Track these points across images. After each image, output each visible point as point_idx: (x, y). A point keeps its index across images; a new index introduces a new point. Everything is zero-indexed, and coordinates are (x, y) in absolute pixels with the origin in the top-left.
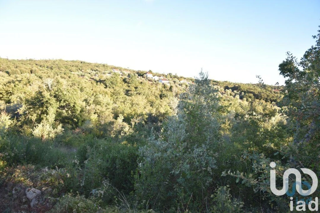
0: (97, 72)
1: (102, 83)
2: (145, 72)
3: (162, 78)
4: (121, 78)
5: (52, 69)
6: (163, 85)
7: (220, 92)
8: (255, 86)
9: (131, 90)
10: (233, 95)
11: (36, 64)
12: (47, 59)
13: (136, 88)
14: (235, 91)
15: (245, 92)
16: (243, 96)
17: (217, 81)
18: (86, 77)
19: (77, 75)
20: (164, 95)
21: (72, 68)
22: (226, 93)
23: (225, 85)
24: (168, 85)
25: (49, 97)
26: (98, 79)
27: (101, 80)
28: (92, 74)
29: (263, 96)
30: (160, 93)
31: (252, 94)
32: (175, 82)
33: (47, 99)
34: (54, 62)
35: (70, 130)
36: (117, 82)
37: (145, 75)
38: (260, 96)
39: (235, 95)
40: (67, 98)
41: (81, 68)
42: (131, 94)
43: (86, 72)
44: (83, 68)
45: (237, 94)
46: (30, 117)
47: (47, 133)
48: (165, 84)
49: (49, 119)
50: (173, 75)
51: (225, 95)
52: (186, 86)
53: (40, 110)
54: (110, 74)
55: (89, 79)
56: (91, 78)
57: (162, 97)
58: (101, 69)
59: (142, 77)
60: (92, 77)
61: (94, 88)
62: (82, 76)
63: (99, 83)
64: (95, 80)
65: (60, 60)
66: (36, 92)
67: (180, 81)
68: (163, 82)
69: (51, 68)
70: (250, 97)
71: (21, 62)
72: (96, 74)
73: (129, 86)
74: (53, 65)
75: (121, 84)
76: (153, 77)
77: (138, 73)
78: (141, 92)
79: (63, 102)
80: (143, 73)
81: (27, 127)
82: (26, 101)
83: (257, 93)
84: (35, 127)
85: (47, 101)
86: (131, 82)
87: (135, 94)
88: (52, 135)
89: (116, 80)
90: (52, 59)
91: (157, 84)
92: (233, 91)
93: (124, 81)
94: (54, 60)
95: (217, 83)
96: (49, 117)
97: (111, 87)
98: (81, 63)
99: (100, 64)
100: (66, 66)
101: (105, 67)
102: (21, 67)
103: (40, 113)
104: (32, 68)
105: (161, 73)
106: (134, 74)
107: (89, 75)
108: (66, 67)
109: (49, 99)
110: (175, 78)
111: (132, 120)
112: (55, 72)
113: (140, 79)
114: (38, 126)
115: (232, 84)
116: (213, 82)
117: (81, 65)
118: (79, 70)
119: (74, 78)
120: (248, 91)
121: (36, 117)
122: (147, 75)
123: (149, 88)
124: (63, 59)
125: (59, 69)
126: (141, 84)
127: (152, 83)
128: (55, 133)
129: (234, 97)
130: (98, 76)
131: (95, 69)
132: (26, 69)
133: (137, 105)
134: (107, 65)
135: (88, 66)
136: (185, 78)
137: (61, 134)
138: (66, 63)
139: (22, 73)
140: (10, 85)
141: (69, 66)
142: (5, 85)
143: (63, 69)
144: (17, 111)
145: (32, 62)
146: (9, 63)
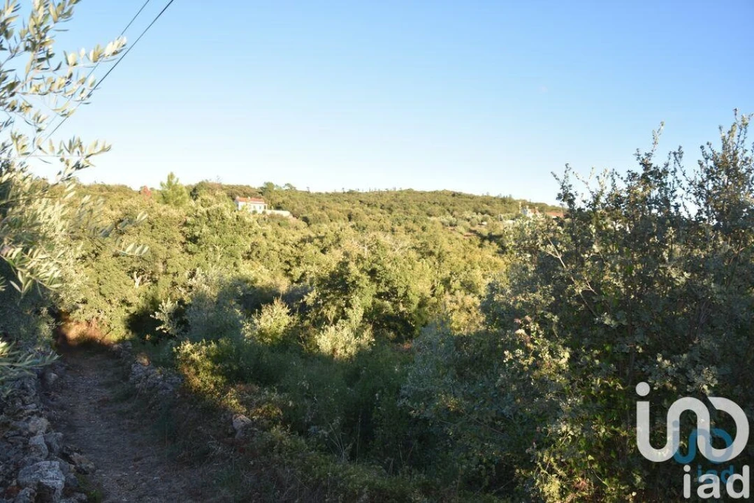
0: (486, 215)
1: (493, 243)
5: (392, 211)
11: (361, 201)
18: (461, 229)
19: (441, 224)
21: (433, 207)
25: (357, 273)
26: (485, 232)
27: (493, 234)
28: (474, 221)
33: (353, 278)
34: (397, 195)
35: (391, 342)
40: (392, 276)
41: (451, 208)
43: (461, 216)
44: (456, 207)
46: (325, 311)
47: (343, 345)
49: (351, 317)
53: (343, 299)
54: (516, 221)
55: (466, 234)
56: (471, 231)
58: (497, 209)
60: (473, 229)
62: (451, 225)
63: (487, 242)
64: (480, 235)
65: (409, 192)
66: (338, 262)
69: (389, 209)
71: (332, 198)
72: (482, 221)
74: (393, 203)
79: (384, 285)
82: (320, 280)
84: (323, 332)
85: (354, 282)
88: (352, 350)
90: (393, 190)
94: (397, 190)
96: (352, 314)
98: (454, 195)
99: (495, 198)
100: (419, 203)
101: (507, 204)
102: (331, 209)
103: (343, 305)
104: (353, 210)
107: (467, 224)
108: (420, 206)
109: (358, 278)
112: (397, 217)
114: (327, 329)
117: (450, 200)
118: (447, 213)
119: (432, 230)
125: (407, 211)
128: (358, 347)
130: (488, 226)
131: (483, 210)
134: (510, 198)
135: (467, 202)
137: (369, 348)
138: (420, 196)
139: (331, 221)
140: (304, 245)
141: (427, 204)
142: (296, 246)
143: (413, 211)
144: (303, 298)
145: (352, 197)
146: (310, 200)
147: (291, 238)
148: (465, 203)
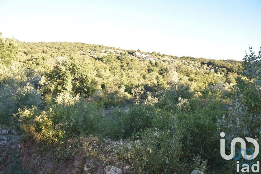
0: (95, 51)
1: (100, 61)
2: (134, 51)
3: (148, 55)
4: (115, 56)
6: (150, 62)
7: (197, 67)
8: (226, 61)
9: (124, 66)
10: (208, 69)
11: (47, 46)
12: (55, 42)
13: (128, 64)
14: (210, 66)
15: (218, 67)
16: (217, 70)
17: (194, 58)
18: (87, 56)
19: (80, 54)
20: (151, 69)
21: (75, 48)
22: (203, 68)
23: (201, 61)
24: (154, 62)
25: (65, 70)
26: (96, 57)
27: (99, 57)
28: (92, 53)
29: (234, 70)
30: (148, 68)
31: (225, 69)
32: (159, 59)
33: (63, 72)
34: (61, 44)
35: (85, 98)
36: (112, 59)
37: (134, 54)
38: (232, 70)
39: (210, 69)
40: (80, 71)
41: (82, 49)
42: (124, 69)
43: (86, 51)
44: (84, 48)
45: (212, 68)
46: (49, 87)
47: (68, 101)
48: (151, 60)
50: (156, 53)
51: (201, 69)
52: (169, 62)
53: (57, 82)
54: (106, 53)
55: (89, 57)
56: (91, 57)
57: (149, 71)
58: (98, 49)
59: (132, 55)
60: (91, 56)
61: (96, 64)
62: (83, 55)
63: (97, 60)
64: (94, 58)
65: (65, 42)
66: (54, 67)
67: (163, 58)
68: (150, 59)
69: (58, 49)
70: (223, 71)
71: (35, 45)
72: (94, 53)
73: (122, 63)
74: (59, 46)
75: (115, 61)
76: (141, 55)
77: (128, 52)
78: (132, 67)
79: (77, 75)
80: (133, 52)
81: (49, 96)
82: (46, 74)
83: (229, 68)
85: (63, 74)
86: (123, 59)
87: (127, 69)
88: (72, 103)
89: (111, 58)
90: (59, 42)
91: (144, 61)
92: (208, 66)
93: (118, 58)
95: (193, 60)
97: (107, 63)
98: (82, 44)
99: (97, 45)
100: (70, 47)
101: (101, 47)
102: (35, 48)
103: (57, 84)
104: (44, 49)
105: (147, 52)
106: (125, 53)
107: (89, 54)
109: (65, 72)
110: (159, 56)
111: (133, 90)
112: (63, 52)
113: (131, 57)
114: (60, 94)
115: (207, 60)
116: (191, 58)
117: (81, 45)
118: (80, 50)
120: (221, 66)
121: (54, 88)
122: (136, 54)
123: (139, 64)
124: (68, 42)
126: (131, 61)
127: (140, 60)
128: (75, 101)
129: (210, 70)
130: (97, 55)
131: (93, 49)
132: (39, 50)
133: (132, 78)
134: (102, 45)
135: (87, 46)
136: (167, 56)
137: (79, 101)
138: (69, 44)
139: (36, 53)
140: (29, 62)
141: (73, 47)
142: (25, 62)
143: (68, 50)
144: (39, 82)
145: (43, 45)
146: (26, 45)
147: (22, 59)
148: (87, 47)
